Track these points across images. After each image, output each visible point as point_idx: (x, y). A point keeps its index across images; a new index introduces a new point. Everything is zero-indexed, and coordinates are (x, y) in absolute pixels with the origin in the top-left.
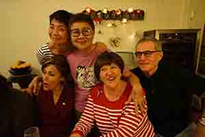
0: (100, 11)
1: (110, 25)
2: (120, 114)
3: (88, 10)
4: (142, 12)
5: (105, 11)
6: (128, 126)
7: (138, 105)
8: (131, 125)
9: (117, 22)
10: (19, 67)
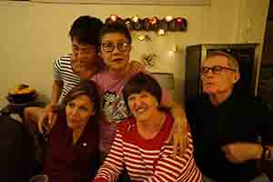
0: (128, 19)
1: (142, 38)
2: (157, 157)
3: (114, 18)
4: (184, 21)
5: (136, 20)
6: (167, 173)
7: (179, 145)
8: (170, 172)
9: (152, 34)
10: (20, 93)
